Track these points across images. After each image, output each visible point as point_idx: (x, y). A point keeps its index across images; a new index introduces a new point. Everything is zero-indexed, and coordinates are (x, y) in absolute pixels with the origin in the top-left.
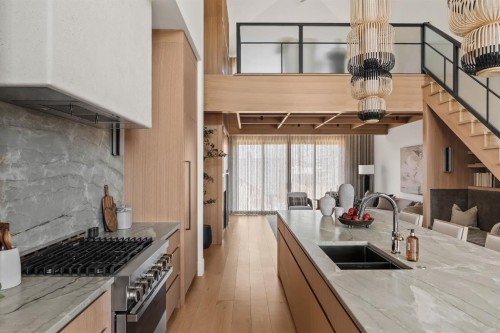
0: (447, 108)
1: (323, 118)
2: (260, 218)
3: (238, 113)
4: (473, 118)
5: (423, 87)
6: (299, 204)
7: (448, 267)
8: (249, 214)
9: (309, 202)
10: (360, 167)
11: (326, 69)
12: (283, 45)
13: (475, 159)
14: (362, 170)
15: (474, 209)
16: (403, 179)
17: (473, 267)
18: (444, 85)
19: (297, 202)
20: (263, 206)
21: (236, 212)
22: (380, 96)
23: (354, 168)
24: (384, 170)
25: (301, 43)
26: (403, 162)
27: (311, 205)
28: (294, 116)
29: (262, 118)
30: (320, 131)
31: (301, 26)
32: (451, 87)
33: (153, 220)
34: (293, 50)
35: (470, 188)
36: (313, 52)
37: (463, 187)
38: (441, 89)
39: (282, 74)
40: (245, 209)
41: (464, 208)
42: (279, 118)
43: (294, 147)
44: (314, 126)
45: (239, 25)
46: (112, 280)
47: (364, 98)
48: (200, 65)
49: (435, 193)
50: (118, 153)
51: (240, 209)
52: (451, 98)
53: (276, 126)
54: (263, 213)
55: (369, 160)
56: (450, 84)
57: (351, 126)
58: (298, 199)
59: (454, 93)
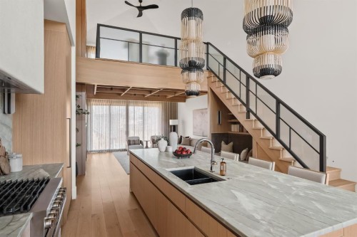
0: (219, 90)
1: (150, 91)
2: (108, 154)
3: (96, 84)
4: (233, 96)
5: (208, 78)
6: (135, 144)
7: (240, 177)
8: (100, 152)
9: (141, 142)
10: (171, 121)
11: (156, 62)
12: (129, 43)
13: (233, 117)
14: (172, 122)
15: (231, 144)
16: (194, 128)
17: (252, 176)
18: (218, 78)
19: (134, 142)
20: (110, 146)
21: (91, 151)
22: (197, 82)
23: (167, 121)
24: (184, 123)
25: (141, 44)
26: (194, 118)
27: (142, 144)
28: (134, 89)
29: (112, 89)
30: (148, 99)
31: (141, 33)
32: (222, 79)
33: (40, 162)
34: (135, 48)
35: (229, 132)
36: (148, 50)
37: (226, 132)
38: (217, 79)
39: (128, 62)
40: (97, 149)
41: (227, 143)
42: (123, 89)
43: (131, 108)
44: (144, 95)
45: (99, 26)
46: (31, 215)
47: (189, 83)
48: (73, 49)
49: (213, 135)
50: (9, 112)
51: (94, 149)
52: (222, 85)
53: (120, 94)
54: (110, 151)
55: (175, 116)
56: (222, 77)
57: (166, 96)
58: (134, 141)
59: (224, 82)
